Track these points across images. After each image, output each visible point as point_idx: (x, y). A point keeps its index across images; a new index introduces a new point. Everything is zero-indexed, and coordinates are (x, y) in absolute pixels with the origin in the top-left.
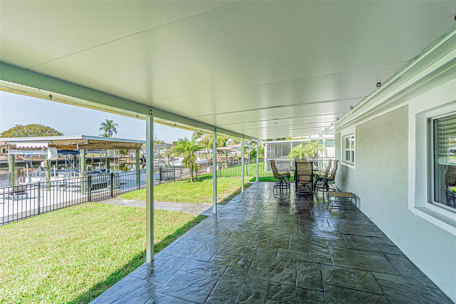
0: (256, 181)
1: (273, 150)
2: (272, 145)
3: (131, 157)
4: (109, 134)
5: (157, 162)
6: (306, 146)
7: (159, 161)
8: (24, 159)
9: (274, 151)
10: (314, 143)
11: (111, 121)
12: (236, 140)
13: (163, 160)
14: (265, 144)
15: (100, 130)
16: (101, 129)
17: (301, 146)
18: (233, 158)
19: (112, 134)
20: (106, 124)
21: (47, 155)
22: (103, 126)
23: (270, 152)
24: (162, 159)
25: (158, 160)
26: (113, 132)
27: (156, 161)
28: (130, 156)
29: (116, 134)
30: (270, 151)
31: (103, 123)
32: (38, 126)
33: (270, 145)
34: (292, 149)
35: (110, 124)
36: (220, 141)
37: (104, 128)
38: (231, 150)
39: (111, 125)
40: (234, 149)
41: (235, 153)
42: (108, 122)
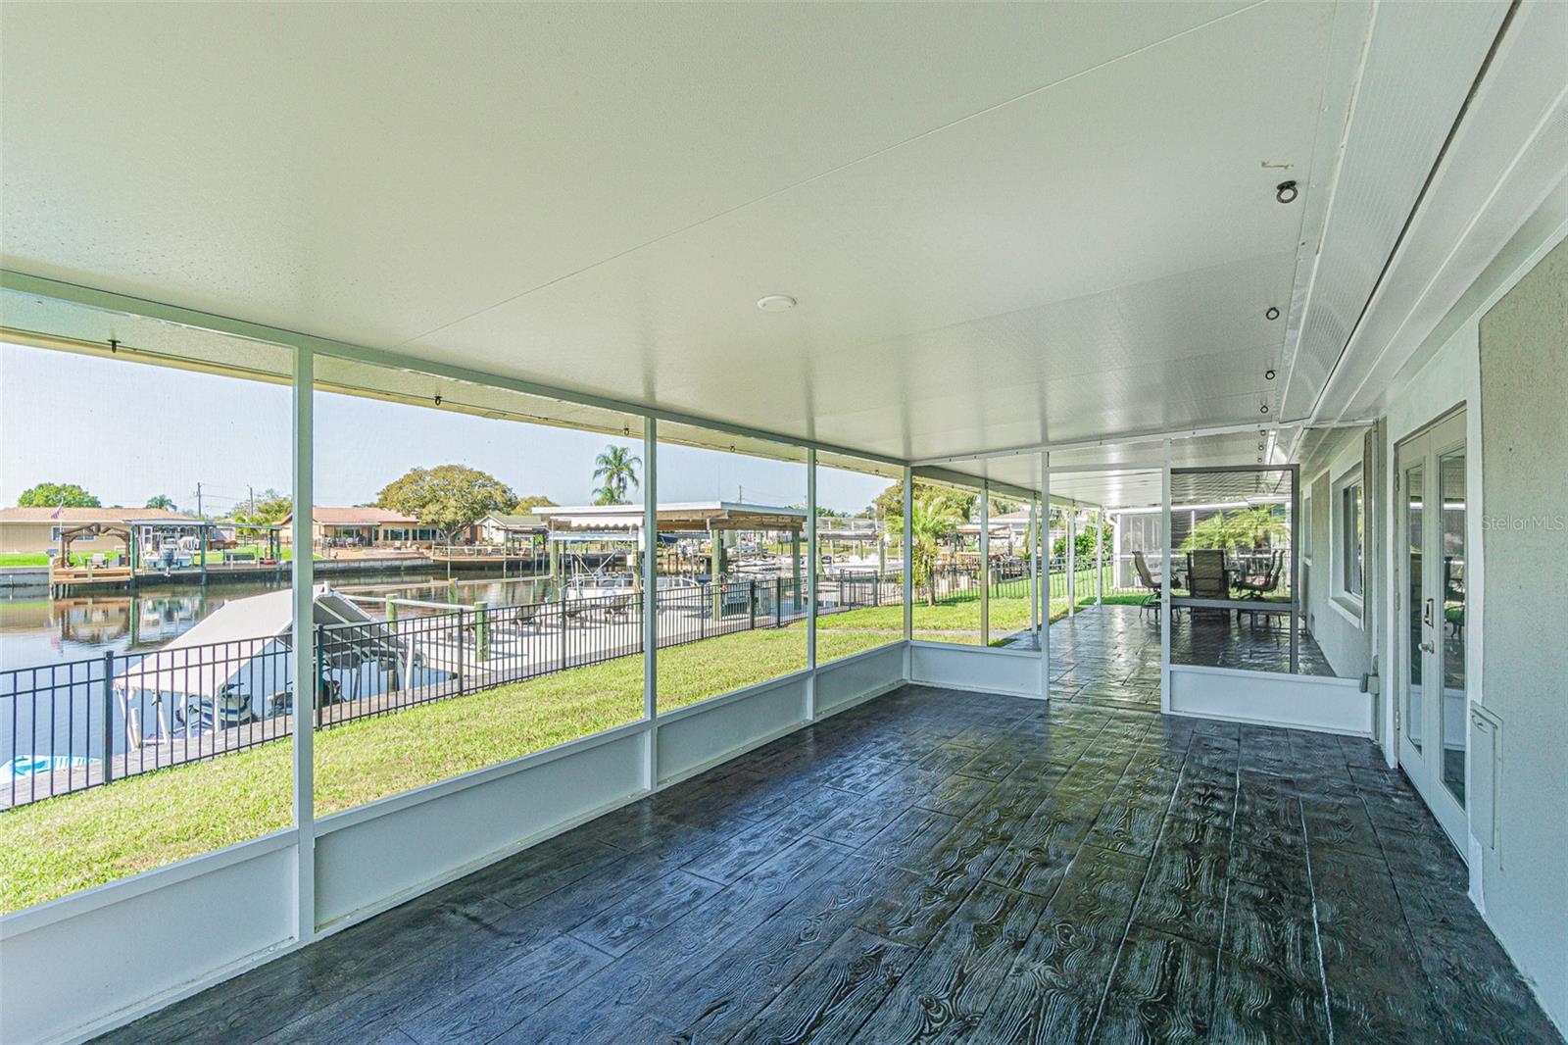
0: (1095, 604)
1: (1139, 533)
2: (1137, 518)
3: (683, 552)
4: (619, 487)
5: (758, 568)
6: (1234, 521)
7: (764, 567)
8: (432, 558)
9: (1141, 535)
10: (1255, 512)
11: (623, 450)
12: (999, 499)
13: (773, 562)
14: (1116, 515)
15: (595, 476)
16: (598, 473)
17: (1217, 520)
18: (1002, 559)
19: (625, 487)
20: (611, 458)
21: (637, 542)
22: (603, 466)
23: (1128, 541)
24: (770, 560)
25: (762, 563)
26: (629, 480)
27: (755, 565)
28: (679, 552)
29: (635, 488)
30: (1131, 535)
31: (604, 457)
32: (461, 470)
33: (1129, 519)
34: (1193, 530)
35: (621, 459)
36: (949, 503)
37: (605, 470)
38: (996, 533)
39: (624, 461)
40: (1005, 528)
41: (1006, 542)
42: (615, 453)
